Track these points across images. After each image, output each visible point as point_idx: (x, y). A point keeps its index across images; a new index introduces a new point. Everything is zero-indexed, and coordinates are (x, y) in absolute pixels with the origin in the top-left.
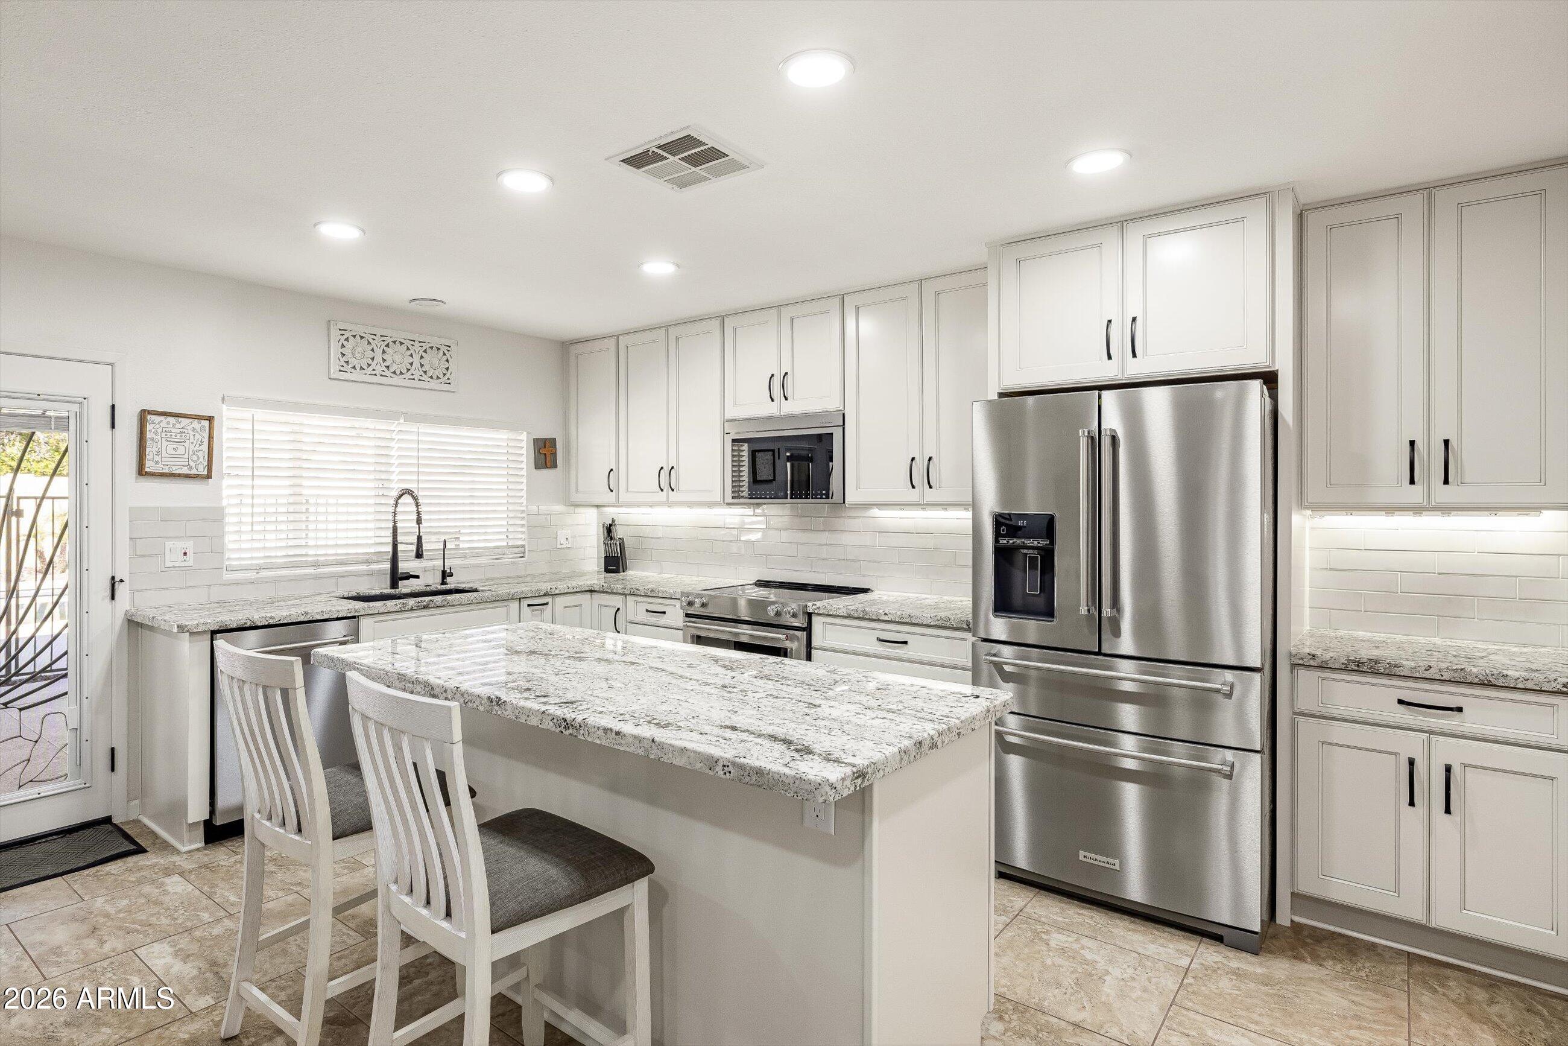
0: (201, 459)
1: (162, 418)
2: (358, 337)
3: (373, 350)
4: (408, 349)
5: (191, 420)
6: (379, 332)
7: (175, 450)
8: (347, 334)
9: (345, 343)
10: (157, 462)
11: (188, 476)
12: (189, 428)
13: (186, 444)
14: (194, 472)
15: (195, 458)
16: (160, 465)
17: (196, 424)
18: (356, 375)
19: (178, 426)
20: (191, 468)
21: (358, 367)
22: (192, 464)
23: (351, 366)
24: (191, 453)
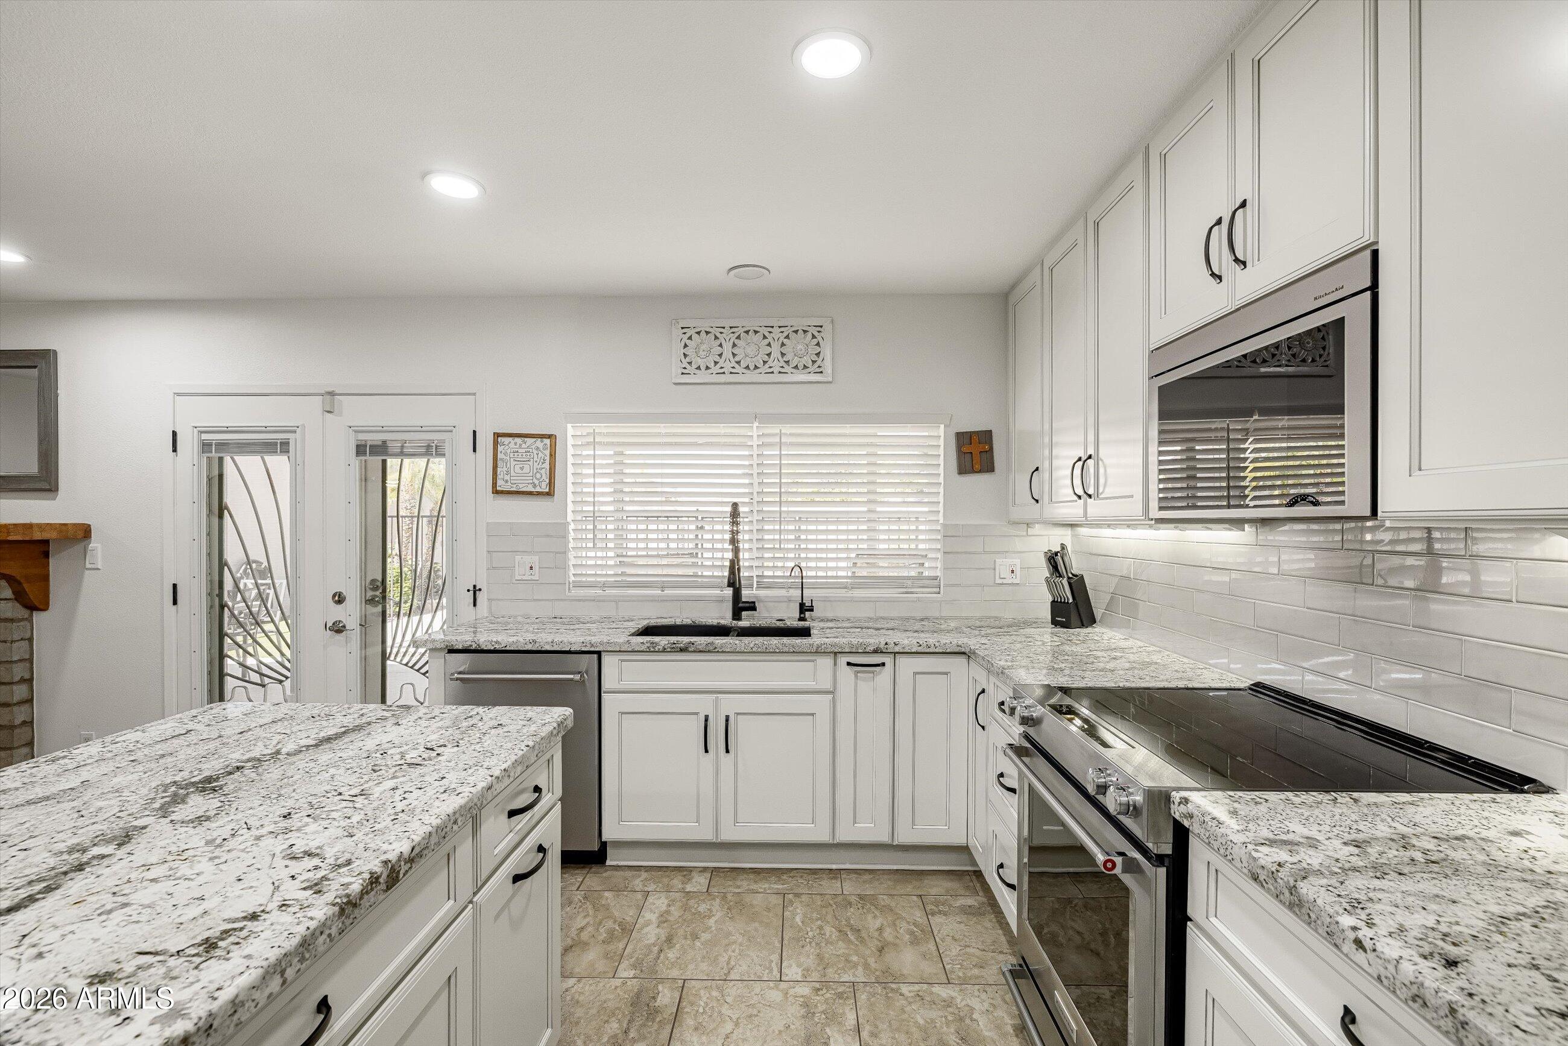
0: (544, 475)
1: (510, 439)
2: (703, 334)
3: (721, 345)
4: (765, 337)
5: (534, 440)
6: (727, 324)
7: (522, 469)
8: (689, 332)
9: (688, 342)
10: (507, 481)
11: (530, 493)
12: (533, 447)
13: (531, 463)
14: (538, 489)
15: (538, 476)
16: (509, 484)
17: (539, 443)
18: (702, 377)
19: (524, 446)
20: (535, 486)
21: (703, 368)
22: (537, 482)
23: (694, 366)
24: (535, 471)
